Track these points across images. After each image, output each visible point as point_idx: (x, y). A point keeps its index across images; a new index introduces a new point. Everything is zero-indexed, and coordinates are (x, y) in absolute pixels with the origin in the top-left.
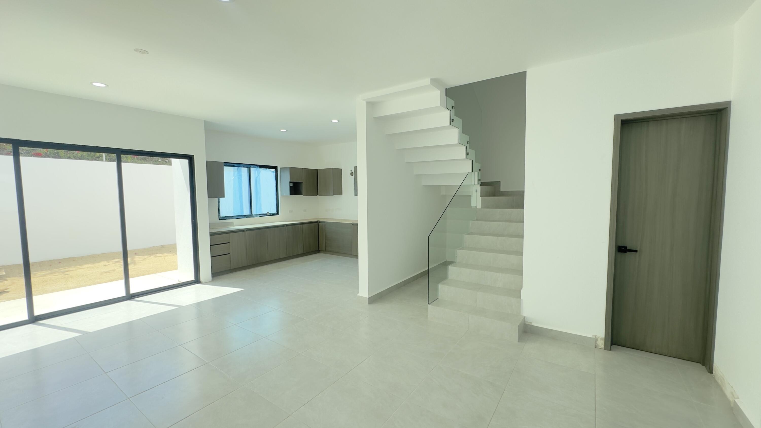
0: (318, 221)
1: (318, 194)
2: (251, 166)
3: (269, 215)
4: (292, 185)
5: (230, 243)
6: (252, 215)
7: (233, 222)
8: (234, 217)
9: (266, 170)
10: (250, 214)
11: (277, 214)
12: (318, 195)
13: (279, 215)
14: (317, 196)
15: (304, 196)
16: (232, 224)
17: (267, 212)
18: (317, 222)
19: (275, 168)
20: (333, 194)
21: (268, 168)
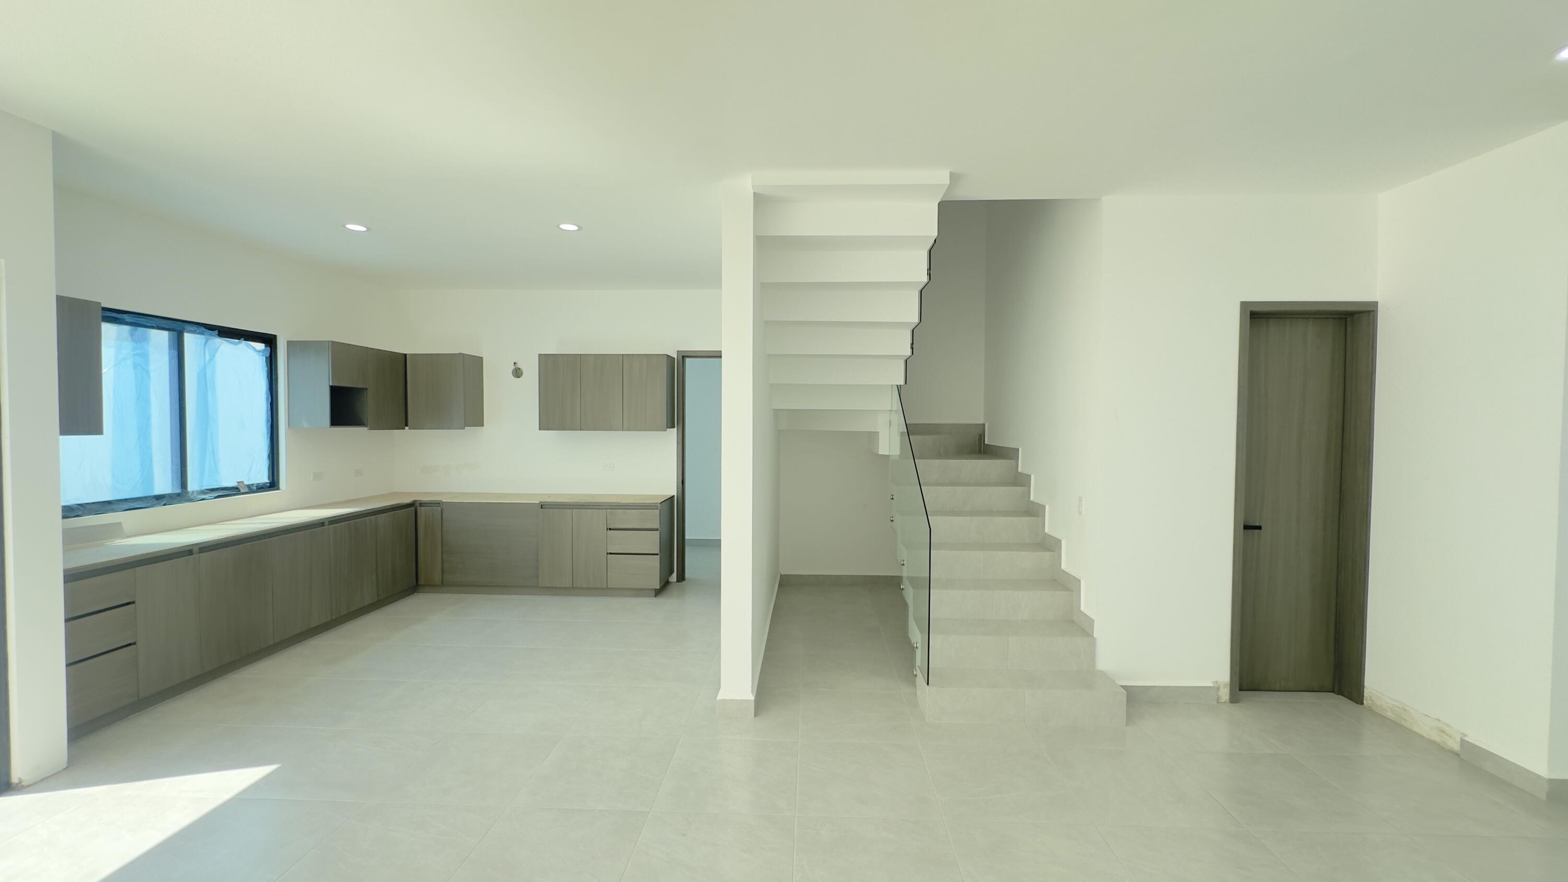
0: (415, 501)
1: (407, 425)
2: (188, 327)
3: (247, 490)
5: (136, 603)
6: (187, 492)
7: (120, 524)
8: (114, 506)
9: (236, 344)
10: (178, 491)
11: (273, 484)
12: (407, 428)
13: (278, 489)
14: (404, 429)
15: (371, 429)
16: (115, 530)
17: (238, 482)
18: (412, 505)
19: (269, 341)
20: (465, 426)
21: (245, 340)
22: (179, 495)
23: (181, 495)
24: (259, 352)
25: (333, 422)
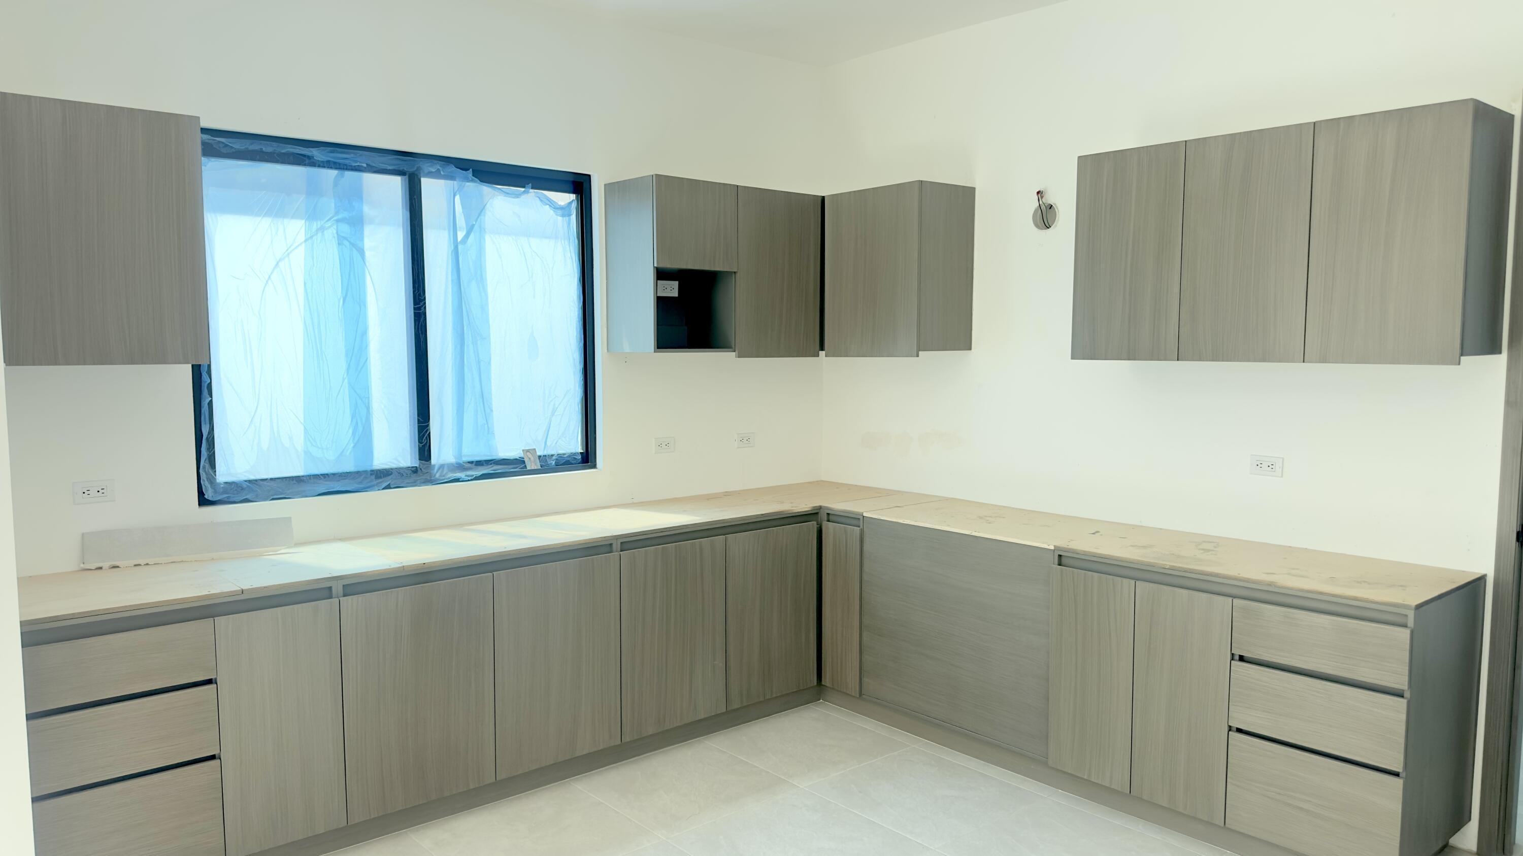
0: (820, 508)
1: (822, 348)
2: (426, 167)
3: (537, 466)
4: (672, 289)
5: (217, 681)
6: (430, 467)
7: (288, 520)
9: (518, 196)
10: (416, 464)
12: (822, 353)
13: (594, 466)
14: (816, 355)
15: (740, 355)
17: (528, 451)
18: (812, 515)
19: (574, 184)
20: (919, 350)
21: (532, 188)
22: (415, 470)
23: (410, 473)
24: (562, 208)
25: (665, 342)
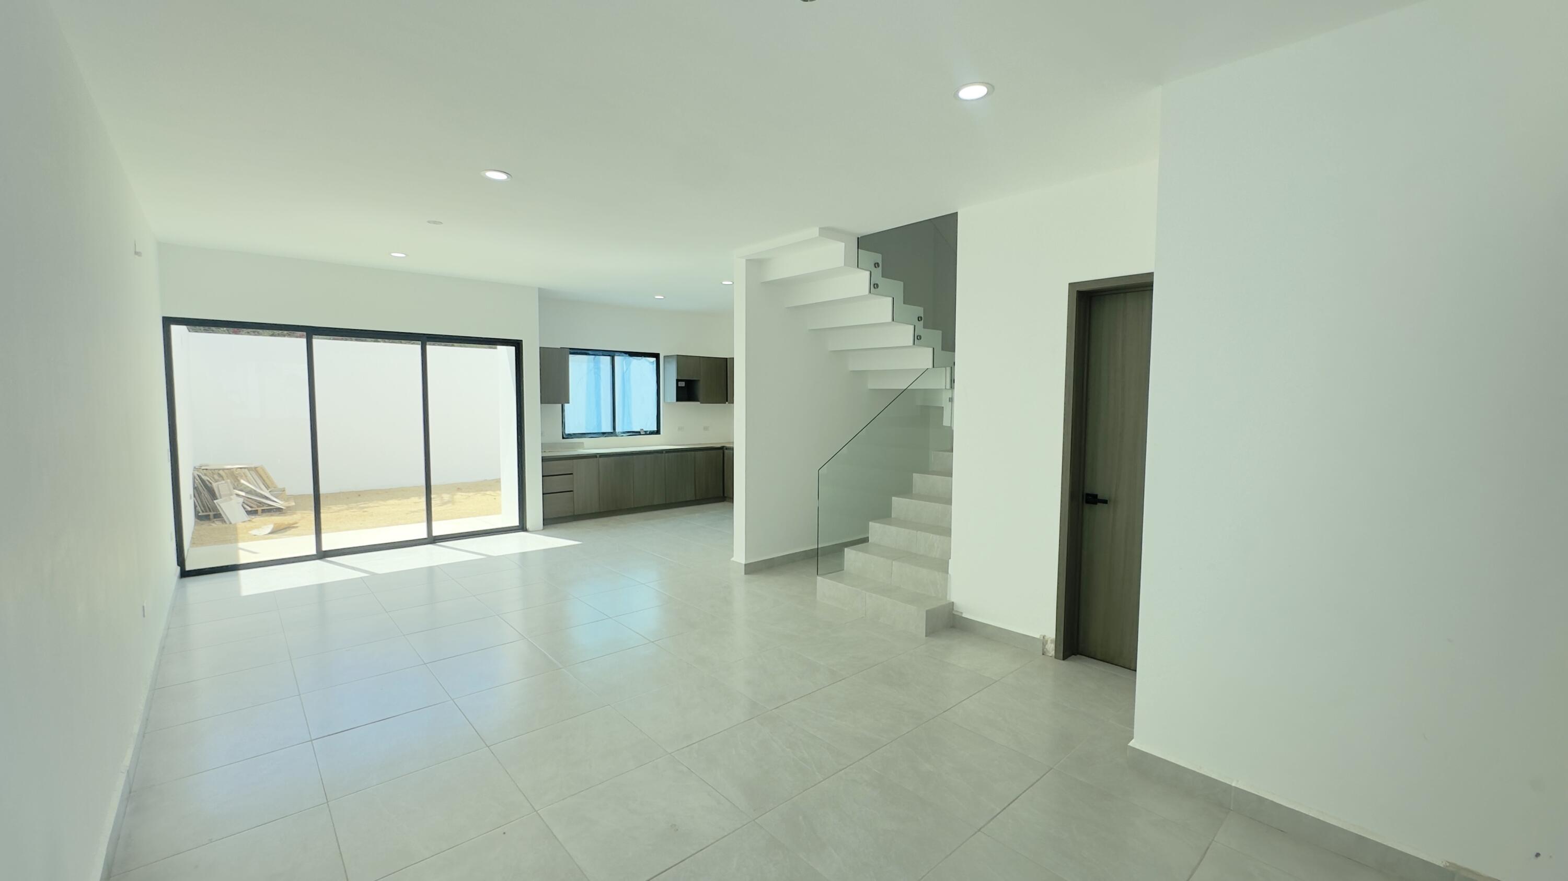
0: (724, 446)
1: (727, 401)
2: (617, 354)
3: (644, 433)
4: (682, 384)
5: (574, 474)
6: (616, 432)
7: (582, 443)
9: (640, 359)
10: (612, 431)
11: (658, 432)
13: (660, 434)
14: (725, 403)
15: (701, 403)
17: (642, 429)
18: (721, 448)
19: (656, 356)
21: (644, 357)
23: (613, 434)
24: (652, 362)
25: (679, 399)
